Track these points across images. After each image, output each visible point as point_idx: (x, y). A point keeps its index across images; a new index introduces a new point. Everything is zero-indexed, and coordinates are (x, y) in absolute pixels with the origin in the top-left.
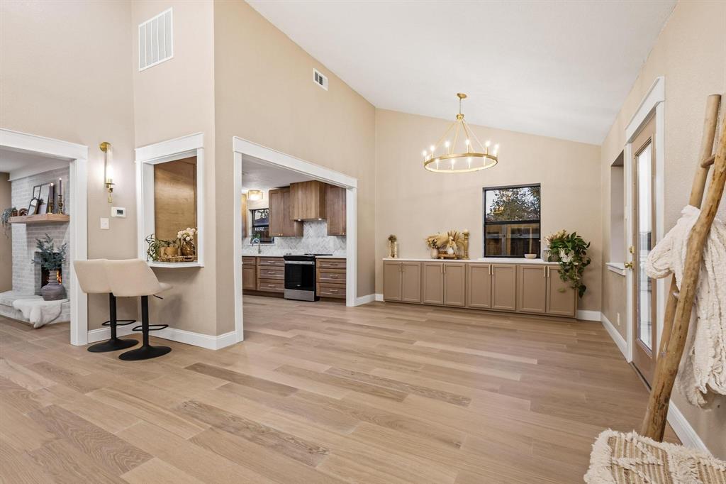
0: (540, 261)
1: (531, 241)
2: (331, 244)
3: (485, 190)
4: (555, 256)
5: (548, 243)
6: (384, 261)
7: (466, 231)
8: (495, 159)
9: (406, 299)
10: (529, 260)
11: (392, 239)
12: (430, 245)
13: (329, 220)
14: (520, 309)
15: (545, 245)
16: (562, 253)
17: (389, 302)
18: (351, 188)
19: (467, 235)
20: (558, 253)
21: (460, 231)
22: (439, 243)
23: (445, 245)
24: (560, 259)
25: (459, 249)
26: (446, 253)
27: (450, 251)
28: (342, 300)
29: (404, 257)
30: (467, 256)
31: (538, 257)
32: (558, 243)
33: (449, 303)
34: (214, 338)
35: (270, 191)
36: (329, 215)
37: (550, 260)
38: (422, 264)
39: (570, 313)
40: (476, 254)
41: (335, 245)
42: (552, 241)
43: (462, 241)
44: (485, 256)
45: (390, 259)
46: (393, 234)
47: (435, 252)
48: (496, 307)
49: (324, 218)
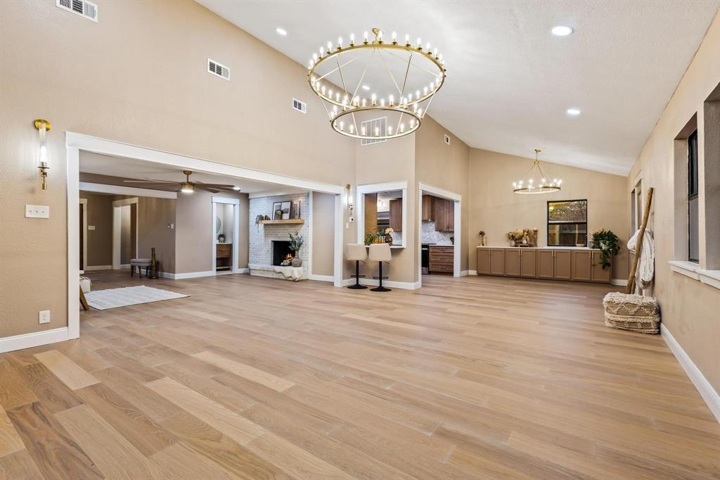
0: (587, 248)
1: (577, 235)
2: (435, 237)
3: (548, 202)
4: (596, 245)
5: (592, 237)
6: (477, 248)
7: (535, 229)
8: (559, 188)
9: (493, 273)
10: (579, 247)
11: (482, 234)
12: (509, 238)
13: (436, 221)
14: (574, 278)
15: (590, 238)
16: (602, 244)
17: (480, 275)
18: (457, 202)
19: (536, 232)
20: (599, 244)
21: (532, 228)
22: (517, 237)
23: (521, 237)
24: (601, 248)
25: (530, 241)
26: (521, 243)
27: (525, 242)
28: (451, 274)
29: (491, 245)
30: (536, 246)
31: (586, 246)
32: (599, 237)
33: (524, 275)
34: (413, 284)
35: (391, 201)
36: (436, 218)
37: (593, 247)
38: (505, 249)
39: (607, 280)
40: (542, 244)
41: (438, 237)
42: (595, 235)
43: (533, 236)
44: (548, 245)
45: (481, 246)
46: (482, 231)
47: (513, 243)
48: (558, 277)
49: (433, 220)
